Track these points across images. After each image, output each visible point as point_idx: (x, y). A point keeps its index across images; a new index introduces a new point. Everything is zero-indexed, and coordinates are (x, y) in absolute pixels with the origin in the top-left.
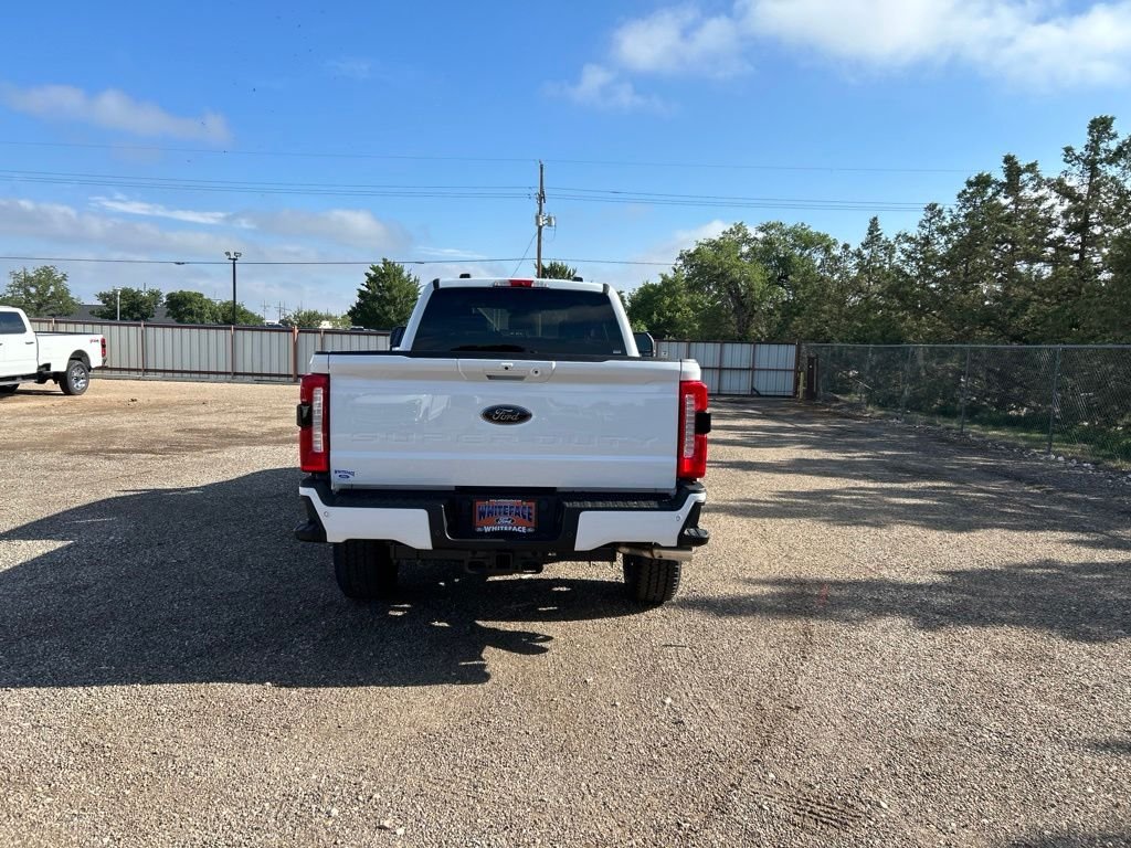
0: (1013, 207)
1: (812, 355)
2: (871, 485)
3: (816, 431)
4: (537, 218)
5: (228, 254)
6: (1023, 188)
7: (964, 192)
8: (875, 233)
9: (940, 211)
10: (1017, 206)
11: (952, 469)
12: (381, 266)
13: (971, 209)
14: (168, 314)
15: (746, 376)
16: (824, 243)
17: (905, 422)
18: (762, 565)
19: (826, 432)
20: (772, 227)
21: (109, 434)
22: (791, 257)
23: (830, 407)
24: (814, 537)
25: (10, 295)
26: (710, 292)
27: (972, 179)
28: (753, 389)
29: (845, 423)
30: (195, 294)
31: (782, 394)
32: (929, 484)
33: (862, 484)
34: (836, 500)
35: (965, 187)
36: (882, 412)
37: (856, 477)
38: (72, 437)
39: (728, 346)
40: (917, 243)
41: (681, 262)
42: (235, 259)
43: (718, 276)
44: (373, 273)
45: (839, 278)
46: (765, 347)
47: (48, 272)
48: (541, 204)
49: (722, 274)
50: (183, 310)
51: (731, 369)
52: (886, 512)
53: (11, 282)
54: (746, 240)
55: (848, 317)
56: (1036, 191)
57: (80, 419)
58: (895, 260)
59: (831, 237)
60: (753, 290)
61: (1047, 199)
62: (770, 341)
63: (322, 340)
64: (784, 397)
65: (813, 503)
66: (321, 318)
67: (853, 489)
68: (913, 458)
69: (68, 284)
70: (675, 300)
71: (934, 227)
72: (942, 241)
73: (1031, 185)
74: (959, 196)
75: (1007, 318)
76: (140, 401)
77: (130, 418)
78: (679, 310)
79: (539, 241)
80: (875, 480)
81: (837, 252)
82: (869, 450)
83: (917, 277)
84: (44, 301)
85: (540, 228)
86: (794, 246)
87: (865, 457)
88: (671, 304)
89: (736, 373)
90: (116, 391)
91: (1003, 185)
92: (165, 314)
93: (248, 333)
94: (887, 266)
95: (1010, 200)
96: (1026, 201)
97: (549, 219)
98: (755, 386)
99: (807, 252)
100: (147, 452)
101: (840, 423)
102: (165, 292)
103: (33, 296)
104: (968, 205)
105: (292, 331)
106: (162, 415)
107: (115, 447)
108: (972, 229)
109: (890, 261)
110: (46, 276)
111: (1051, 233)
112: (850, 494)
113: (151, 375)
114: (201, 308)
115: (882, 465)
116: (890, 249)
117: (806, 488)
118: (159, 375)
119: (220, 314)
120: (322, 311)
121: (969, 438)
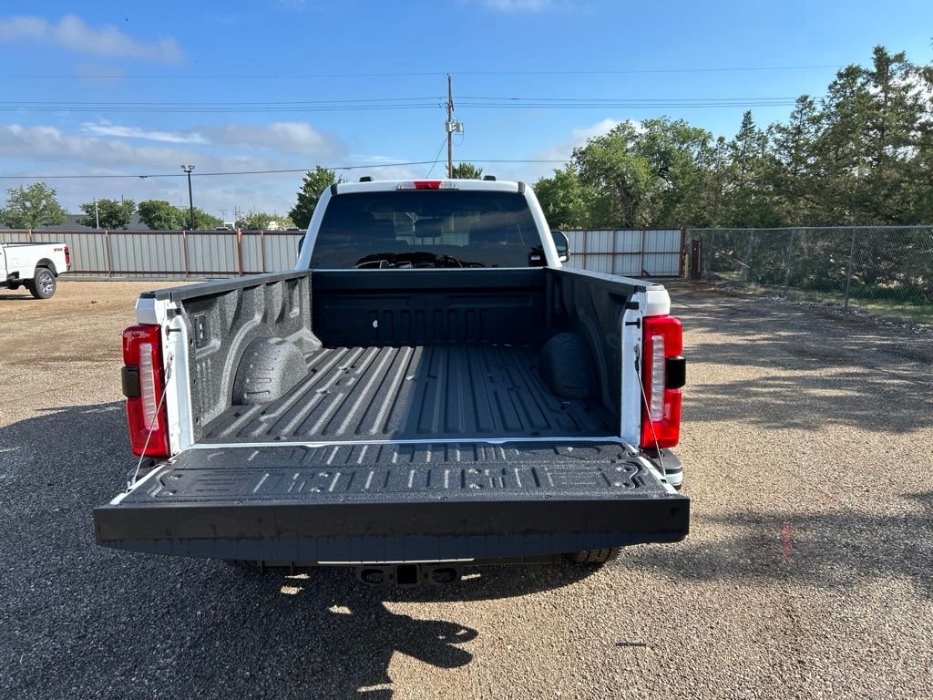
0: (883, 95)
1: (696, 238)
2: (783, 374)
3: (710, 312)
4: (447, 125)
5: (183, 167)
6: (891, 77)
7: (835, 83)
8: (749, 126)
9: (811, 103)
10: (886, 93)
11: (853, 350)
12: (315, 172)
13: (841, 99)
14: (141, 221)
15: (636, 261)
16: (700, 137)
17: (788, 299)
18: (704, 491)
19: (719, 313)
20: (656, 123)
21: (59, 338)
22: (671, 150)
23: (714, 285)
24: (748, 447)
25: (9, 209)
26: (599, 183)
27: (843, 71)
28: (643, 271)
29: (733, 302)
30: (162, 203)
31: (669, 274)
32: (839, 370)
33: (774, 372)
34: (756, 394)
35: (835, 78)
36: (763, 290)
37: (764, 364)
38: (22, 343)
39: (620, 234)
40: (789, 133)
41: (575, 159)
42: (189, 172)
43: (607, 170)
44: (309, 179)
45: (716, 167)
46: (653, 233)
47: (40, 189)
48: (450, 112)
49: (611, 168)
50: (153, 218)
51: (623, 254)
52: (812, 408)
53: (9, 198)
54: (632, 137)
55: (726, 204)
56: (904, 79)
57: (39, 323)
58: (767, 150)
59: (707, 131)
60: (638, 181)
61: (914, 87)
62: (655, 226)
63: (262, 240)
64: (671, 277)
65: (733, 398)
66: (270, 219)
67: (768, 379)
68: (812, 341)
69: (58, 198)
70: (568, 192)
71: (805, 118)
72: (813, 130)
73: (899, 74)
74: (830, 88)
75: (881, 199)
76: (100, 302)
77: (84, 321)
78: (571, 201)
79: (449, 145)
80: (785, 366)
81: (712, 144)
82: (766, 330)
83: (789, 164)
84: (38, 213)
85: (450, 133)
86: (674, 140)
87: (764, 339)
88: (565, 196)
89: (627, 258)
90: (82, 294)
91: (873, 74)
92: (138, 220)
93: (198, 237)
94: (760, 156)
95: (880, 88)
96: (894, 90)
97: (457, 126)
98: (645, 268)
99: (685, 146)
100: (86, 359)
101: (728, 302)
102: (137, 201)
103: (29, 209)
104: (838, 95)
105: (236, 233)
106: (114, 317)
107: (57, 354)
108: (842, 118)
109: (763, 150)
110: (38, 192)
111: (920, 118)
112: (766, 386)
113: (117, 277)
114: (168, 214)
115: (783, 348)
116: (763, 140)
117: (720, 381)
118: (124, 276)
119: (184, 219)
120: (270, 213)
121: (854, 315)
